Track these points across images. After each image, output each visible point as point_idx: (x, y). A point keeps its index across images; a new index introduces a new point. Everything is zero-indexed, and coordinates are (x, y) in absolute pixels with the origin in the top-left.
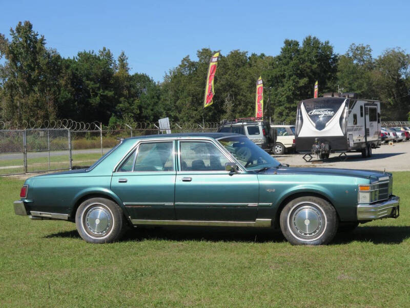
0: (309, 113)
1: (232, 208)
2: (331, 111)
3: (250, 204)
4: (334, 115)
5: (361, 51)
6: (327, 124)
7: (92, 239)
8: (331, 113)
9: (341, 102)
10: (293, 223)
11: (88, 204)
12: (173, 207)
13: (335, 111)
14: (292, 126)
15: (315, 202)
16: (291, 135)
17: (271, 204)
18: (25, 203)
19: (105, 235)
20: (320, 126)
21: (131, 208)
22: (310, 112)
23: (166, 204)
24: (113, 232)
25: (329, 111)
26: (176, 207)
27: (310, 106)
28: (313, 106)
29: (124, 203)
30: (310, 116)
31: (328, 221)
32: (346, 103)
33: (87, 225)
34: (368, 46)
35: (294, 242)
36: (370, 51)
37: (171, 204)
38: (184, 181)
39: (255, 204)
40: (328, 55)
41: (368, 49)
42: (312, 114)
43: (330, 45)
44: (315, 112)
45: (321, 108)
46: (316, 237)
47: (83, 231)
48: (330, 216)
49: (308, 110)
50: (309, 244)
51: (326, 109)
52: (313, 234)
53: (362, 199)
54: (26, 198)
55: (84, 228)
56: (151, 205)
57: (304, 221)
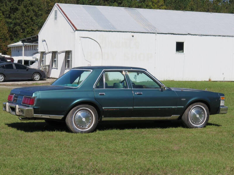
1: (163, 109)
10: (191, 117)
12: (132, 109)
17: (183, 107)
18: (34, 109)
26: (134, 109)
29: (103, 108)
33: (76, 122)
38: (138, 94)
48: (208, 113)
50: (199, 127)
52: (199, 122)
53: (222, 103)
54: (34, 105)
55: (74, 125)
56: (119, 109)
57: (196, 115)
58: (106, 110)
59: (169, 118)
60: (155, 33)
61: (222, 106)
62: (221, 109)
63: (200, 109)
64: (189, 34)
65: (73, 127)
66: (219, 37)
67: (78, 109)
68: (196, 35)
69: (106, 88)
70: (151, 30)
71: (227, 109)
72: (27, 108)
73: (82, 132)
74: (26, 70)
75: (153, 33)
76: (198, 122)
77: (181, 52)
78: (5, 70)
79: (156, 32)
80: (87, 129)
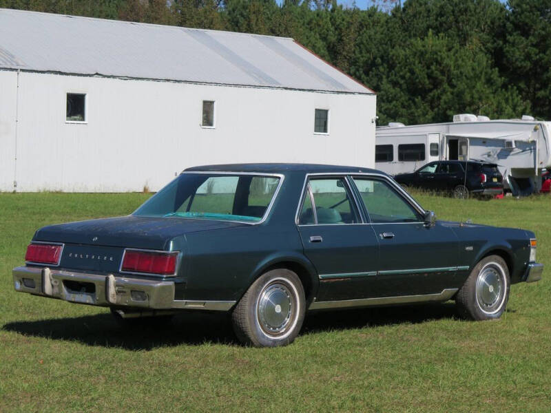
3: (451, 269)
7: (271, 340)
15: (497, 262)
17: (468, 267)
19: (285, 332)
23: (370, 273)
26: (378, 278)
29: (320, 276)
31: (507, 286)
38: (386, 238)
46: (496, 308)
52: (493, 304)
53: (533, 256)
54: (175, 274)
55: (259, 324)
56: (351, 277)
57: (488, 288)
58: (325, 281)
59: (435, 296)
60: (16, 70)
61: (533, 263)
62: (532, 271)
63: (494, 270)
64: (97, 74)
65: (257, 330)
66: (167, 83)
67: (267, 281)
68: (114, 77)
69: (319, 222)
70: (3, 62)
71: (541, 270)
72: (159, 285)
73: (275, 343)
75: (11, 70)
76: (491, 304)
77: (79, 120)
79: (19, 67)
80: (282, 334)
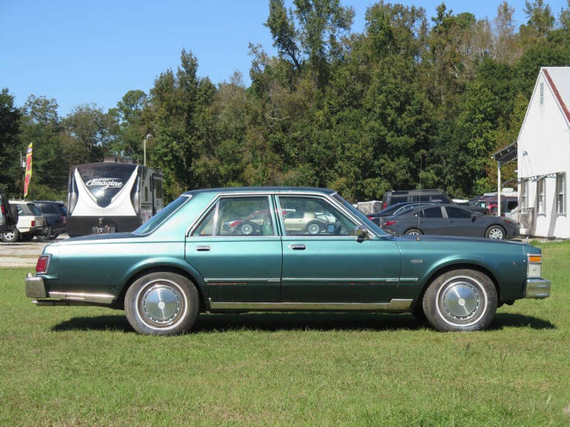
0: (87, 184)
1: (363, 284)
2: (119, 181)
3: (389, 280)
4: (122, 187)
5: (44, 107)
6: (113, 199)
7: (152, 330)
8: (118, 184)
9: (131, 170)
10: (442, 304)
11: (147, 281)
12: (279, 284)
13: (124, 181)
14: (30, 202)
15: (472, 276)
16: (29, 215)
17: (417, 279)
18: (45, 280)
19: (172, 324)
20: (104, 202)
21: (215, 286)
22: (89, 182)
23: (270, 280)
24: (184, 320)
25: (115, 181)
26: (283, 284)
27: (88, 174)
28: (92, 174)
29: (206, 280)
30: (87, 187)
31: (489, 300)
32: (138, 171)
33: (143, 310)
34: (53, 100)
35: (445, 328)
36: (56, 107)
37: (278, 280)
38: (295, 249)
39: (396, 279)
40: (6, 109)
41: (54, 104)
42: (92, 184)
43: (9, 94)
44: (95, 182)
45: (104, 176)
46: (472, 321)
47: (138, 319)
48: (491, 294)
49: (85, 180)
50: (465, 330)
51: (111, 179)
52: (468, 318)
53: (533, 271)
54: (46, 272)
55: (139, 315)
56: (246, 282)
57: (458, 299)
58: (214, 284)
59: (384, 305)
61: (532, 279)
63: (468, 284)
65: (136, 321)
69: (217, 235)
71: (547, 287)
73: (156, 333)
74: (470, 219)
76: (466, 317)
78: (424, 219)
80: (169, 326)
